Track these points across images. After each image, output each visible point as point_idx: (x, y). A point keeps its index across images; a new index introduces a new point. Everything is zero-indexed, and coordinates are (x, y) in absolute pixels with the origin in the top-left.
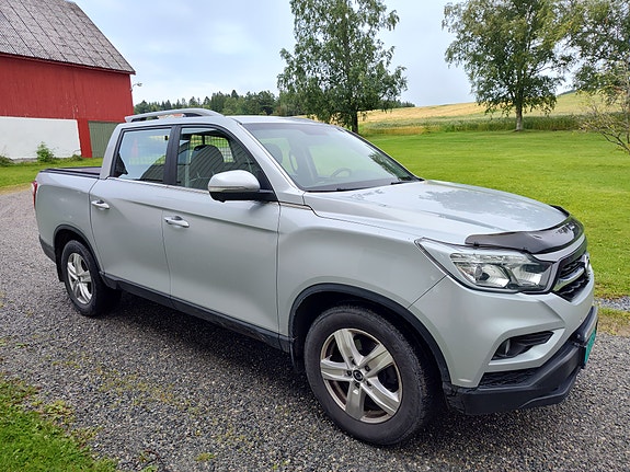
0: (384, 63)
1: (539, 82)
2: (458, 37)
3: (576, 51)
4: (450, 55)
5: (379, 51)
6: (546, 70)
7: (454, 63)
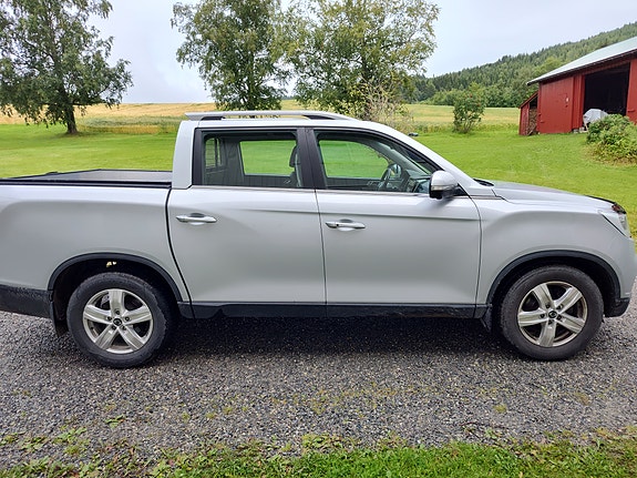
0: (103, 55)
1: (266, 91)
2: (188, 38)
3: (291, 67)
4: (181, 55)
5: (94, 40)
6: (270, 82)
7: (187, 64)
